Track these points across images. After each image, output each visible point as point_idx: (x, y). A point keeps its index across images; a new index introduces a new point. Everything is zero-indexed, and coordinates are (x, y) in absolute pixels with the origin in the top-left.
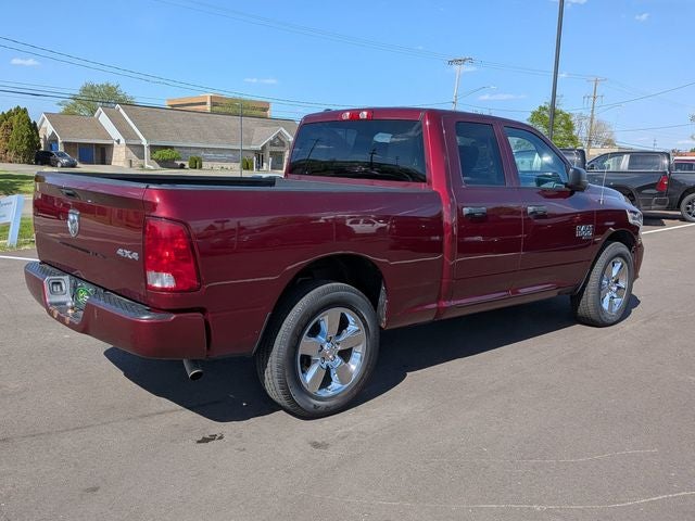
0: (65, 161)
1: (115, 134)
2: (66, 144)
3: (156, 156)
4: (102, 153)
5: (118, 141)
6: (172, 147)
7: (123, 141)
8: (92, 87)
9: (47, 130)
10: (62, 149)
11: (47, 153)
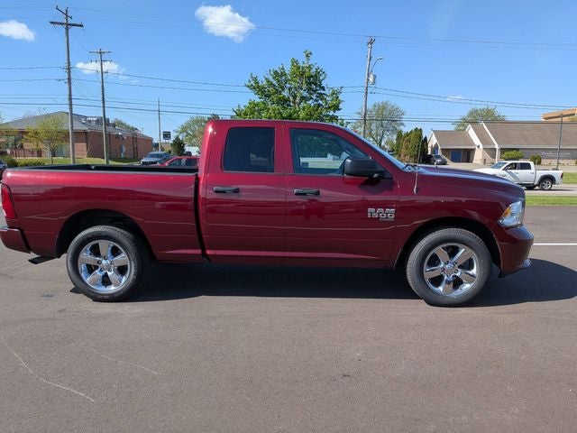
0: (439, 161)
1: (476, 141)
2: (443, 150)
3: (504, 156)
4: (467, 155)
5: (479, 147)
6: (517, 149)
7: (481, 147)
8: (476, 111)
9: (433, 141)
10: (440, 153)
11: (431, 156)
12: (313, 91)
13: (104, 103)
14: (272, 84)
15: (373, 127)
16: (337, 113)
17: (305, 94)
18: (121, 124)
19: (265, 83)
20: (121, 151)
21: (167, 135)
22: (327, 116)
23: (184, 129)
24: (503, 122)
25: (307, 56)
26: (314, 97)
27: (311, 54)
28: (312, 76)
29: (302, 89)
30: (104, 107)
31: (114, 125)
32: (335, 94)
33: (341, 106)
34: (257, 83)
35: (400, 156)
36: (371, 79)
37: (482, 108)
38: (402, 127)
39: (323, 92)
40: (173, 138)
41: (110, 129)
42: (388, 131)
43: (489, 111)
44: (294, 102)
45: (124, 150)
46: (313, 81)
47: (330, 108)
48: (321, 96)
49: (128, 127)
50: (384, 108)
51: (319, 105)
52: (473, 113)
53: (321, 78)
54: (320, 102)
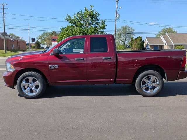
1: (165, 42)
2: (150, 45)
3: (176, 48)
4: (161, 47)
5: (165, 44)
6: (181, 45)
7: (166, 44)
9: (146, 42)
10: (149, 47)
11: (145, 48)
12: (94, 21)
13: (4, 26)
14: (76, 18)
15: (122, 36)
16: (104, 30)
17: (90, 22)
18: (13, 35)
19: (74, 18)
20: (12, 47)
21: (33, 40)
22: (100, 31)
23: (40, 37)
24: (176, 34)
25: (92, 7)
26: (94, 24)
27: (93, 6)
28: (93, 15)
29: (89, 20)
30: (4, 28)
31: (9, 36)
32: (103, 22)
33: (106, 27)
34: (70, 18)
35: (132, 48)
36: (118, 16)
37: (167, 28)
38: (134, 36)
39: (98, 21)
40: (36, 41)
41: (7, 37)
42: (128, 38)
43: (170, 29)
44: (86, 26)
45: (14, 46)
46: (94, 17)
47: (101, 28)
48: (97, 23)
49: (16, 37)
50: (126, 28)
51: (97, 27)
52: (164, 30)
53: (97, 16)
54: (97, 26)
